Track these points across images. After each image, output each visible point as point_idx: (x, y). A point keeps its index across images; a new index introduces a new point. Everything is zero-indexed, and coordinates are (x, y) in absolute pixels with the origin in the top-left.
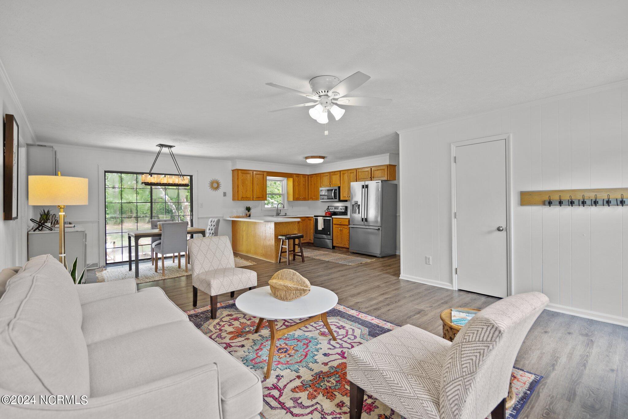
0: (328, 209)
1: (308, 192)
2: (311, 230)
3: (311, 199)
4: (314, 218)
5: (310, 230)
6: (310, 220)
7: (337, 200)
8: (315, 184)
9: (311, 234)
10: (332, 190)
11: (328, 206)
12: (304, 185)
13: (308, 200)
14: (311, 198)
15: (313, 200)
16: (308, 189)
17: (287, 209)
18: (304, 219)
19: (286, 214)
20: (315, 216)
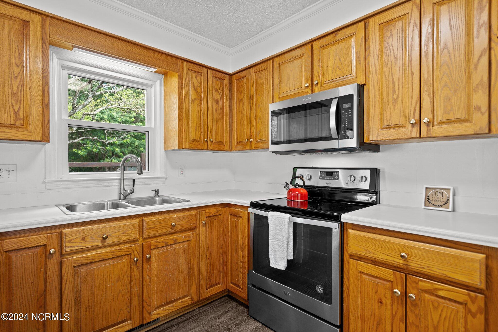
0: (295, 176)
1: (231, 126)
2: (241, 253)
3: (239, 147)
4: (251, 210)
5: (237, 251)
6: (236, 216)
7: (352, 143)
8: (252, 98)
9: (240, 265)
10: (330, 101)
11: (295, 169)
12: (217, 102)
13: (230, 150)
14: (238, 143)
15: (245, 149)
16: (231, 117)
17: (163, 175)
18: (213, 211)
19: (157, 191)
20: (254, 205)
